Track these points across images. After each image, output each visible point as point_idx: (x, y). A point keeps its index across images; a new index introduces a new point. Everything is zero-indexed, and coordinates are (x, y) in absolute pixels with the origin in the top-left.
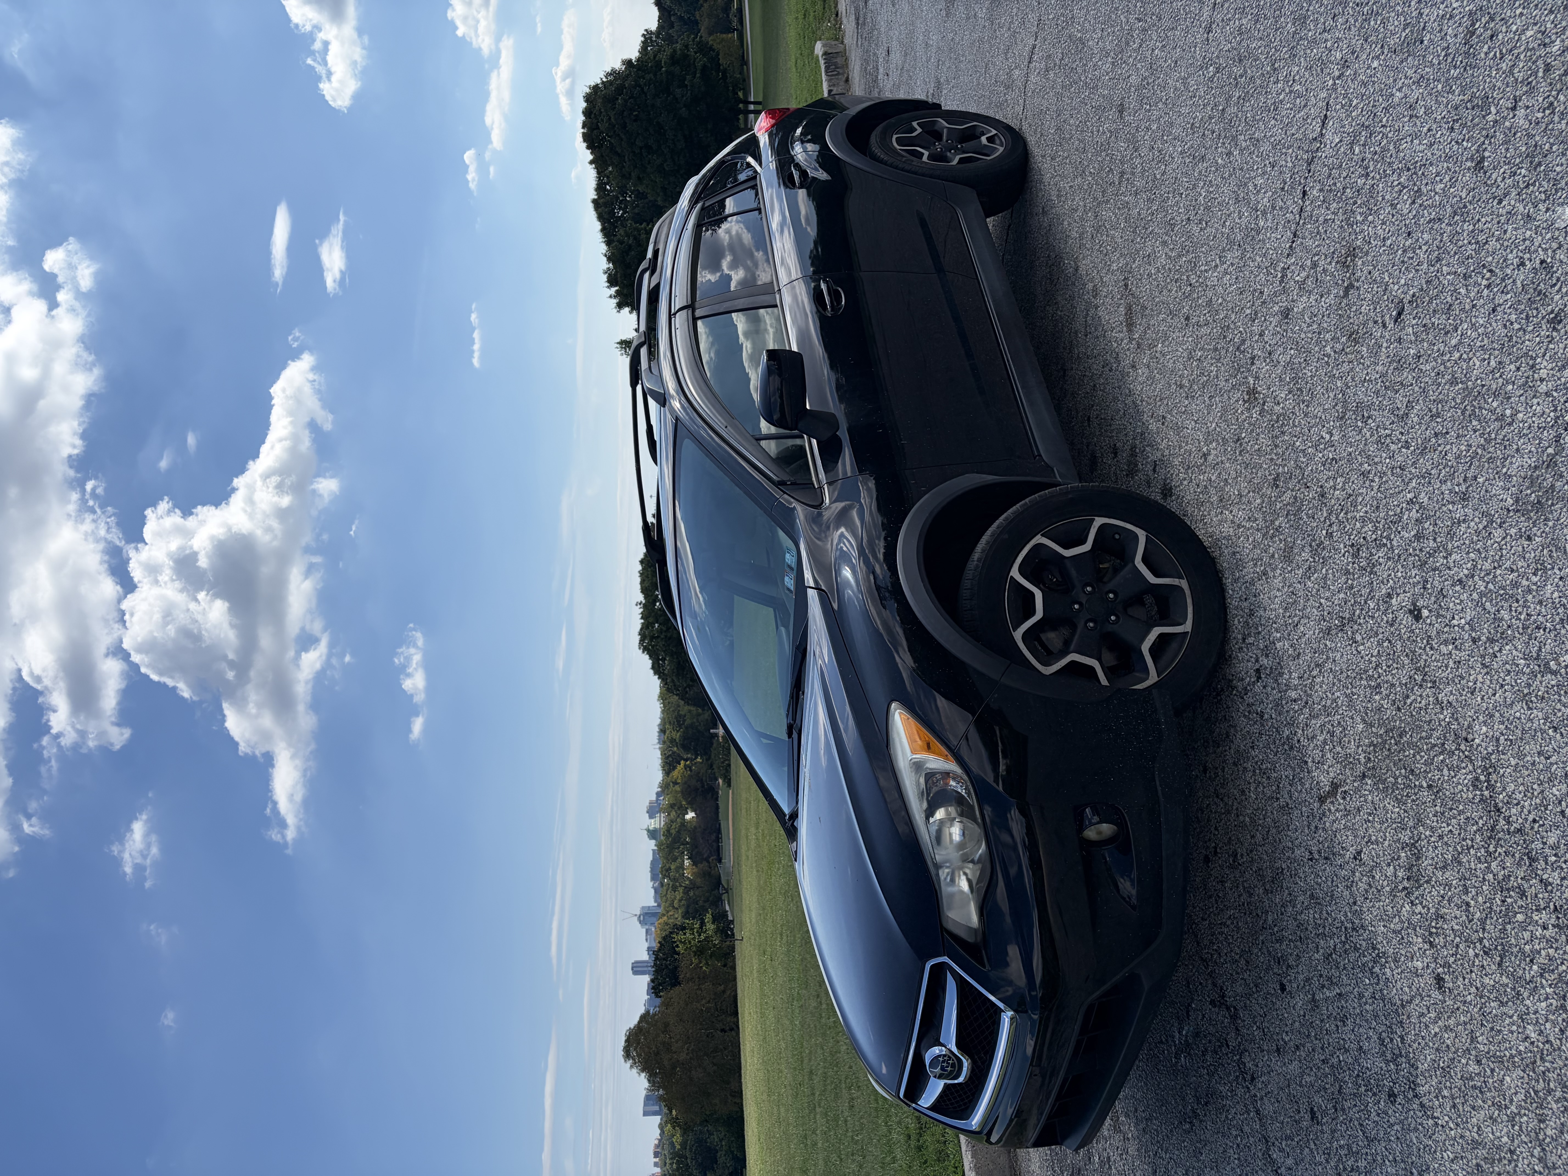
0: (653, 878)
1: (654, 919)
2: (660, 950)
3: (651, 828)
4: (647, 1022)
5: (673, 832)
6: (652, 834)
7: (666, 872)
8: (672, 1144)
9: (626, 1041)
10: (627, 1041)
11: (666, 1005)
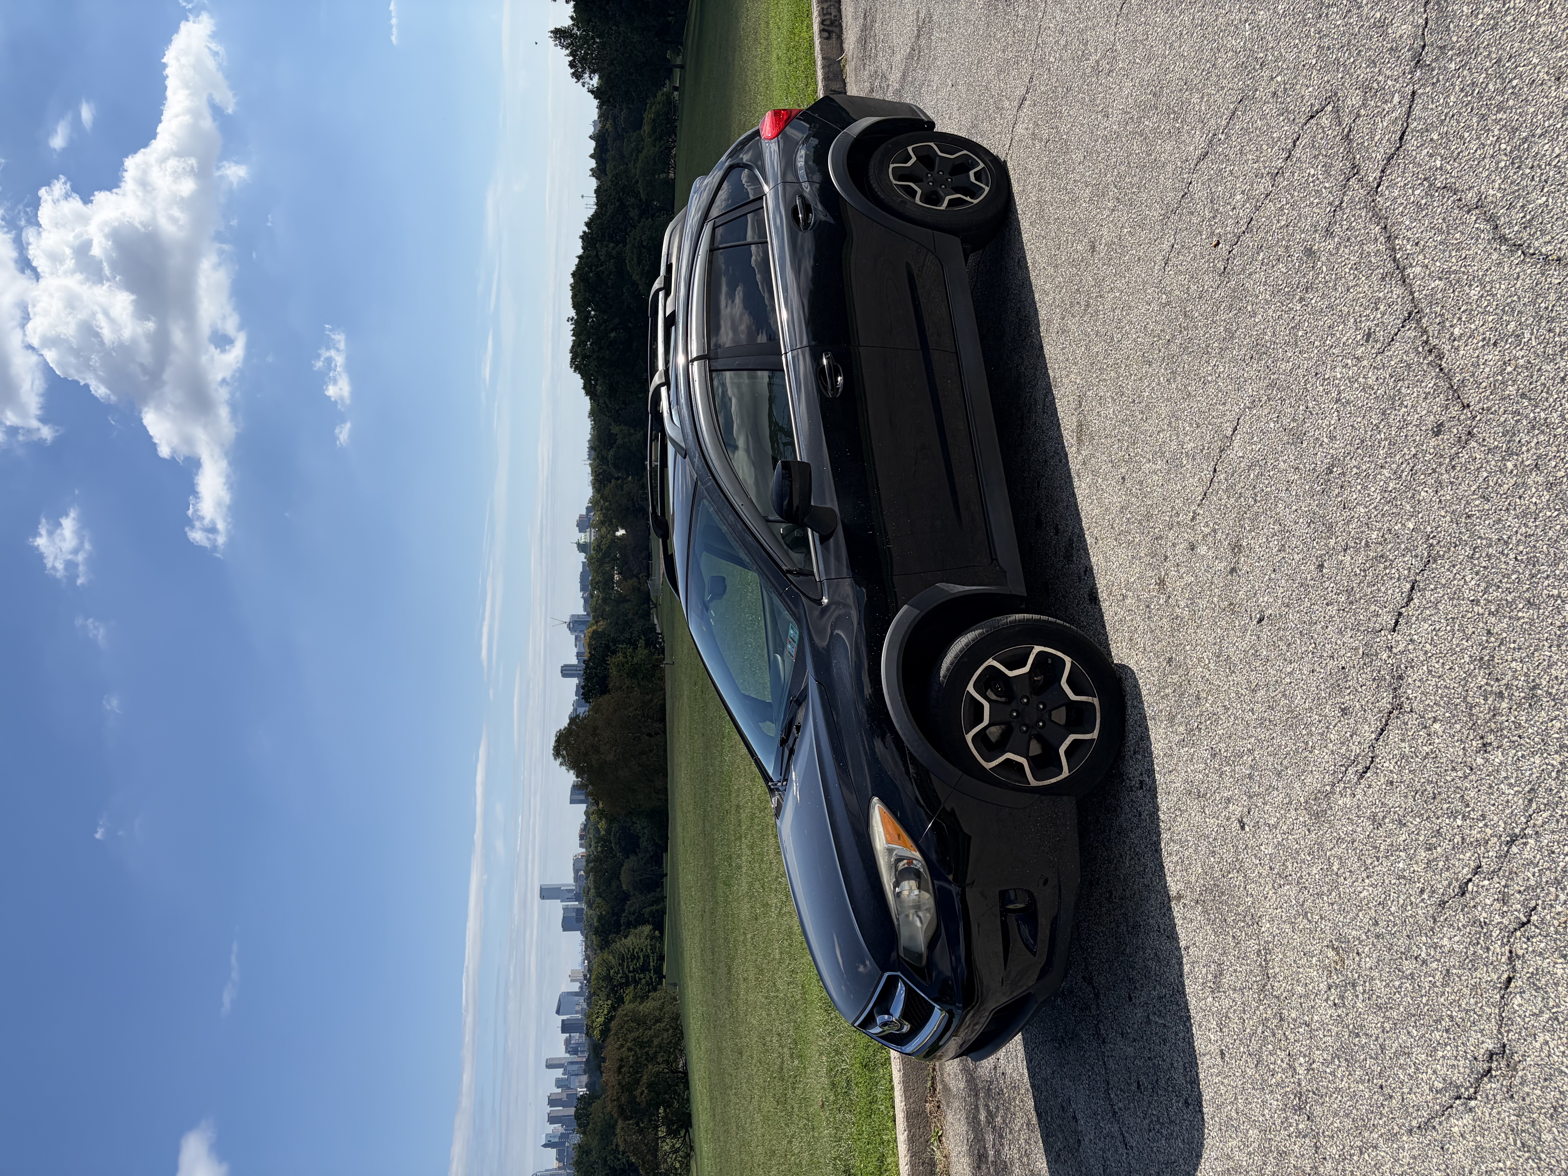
0: (583, 589)
1: (583, 627)
2: (590, 659)
3: (582, 541)
4: (576, 724)
5: (604, 547)
6: (582, 547)
7: (595, 585)
8: (597, 830)
9: (556, 741)
10: (558, 741)
11: (595, 710)
